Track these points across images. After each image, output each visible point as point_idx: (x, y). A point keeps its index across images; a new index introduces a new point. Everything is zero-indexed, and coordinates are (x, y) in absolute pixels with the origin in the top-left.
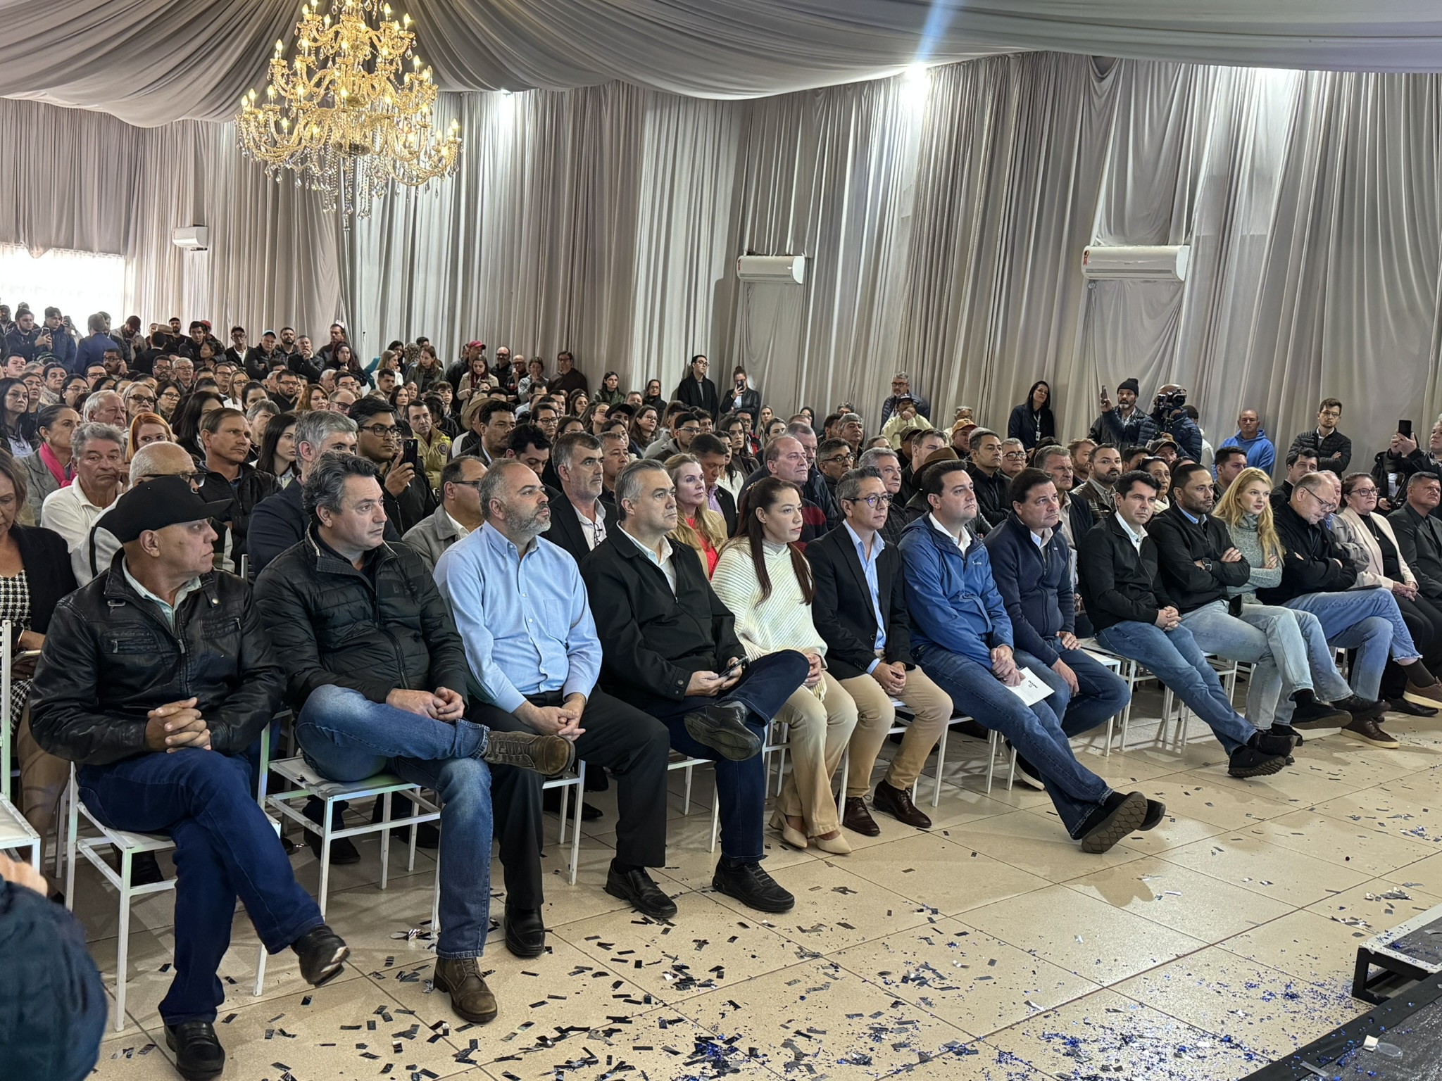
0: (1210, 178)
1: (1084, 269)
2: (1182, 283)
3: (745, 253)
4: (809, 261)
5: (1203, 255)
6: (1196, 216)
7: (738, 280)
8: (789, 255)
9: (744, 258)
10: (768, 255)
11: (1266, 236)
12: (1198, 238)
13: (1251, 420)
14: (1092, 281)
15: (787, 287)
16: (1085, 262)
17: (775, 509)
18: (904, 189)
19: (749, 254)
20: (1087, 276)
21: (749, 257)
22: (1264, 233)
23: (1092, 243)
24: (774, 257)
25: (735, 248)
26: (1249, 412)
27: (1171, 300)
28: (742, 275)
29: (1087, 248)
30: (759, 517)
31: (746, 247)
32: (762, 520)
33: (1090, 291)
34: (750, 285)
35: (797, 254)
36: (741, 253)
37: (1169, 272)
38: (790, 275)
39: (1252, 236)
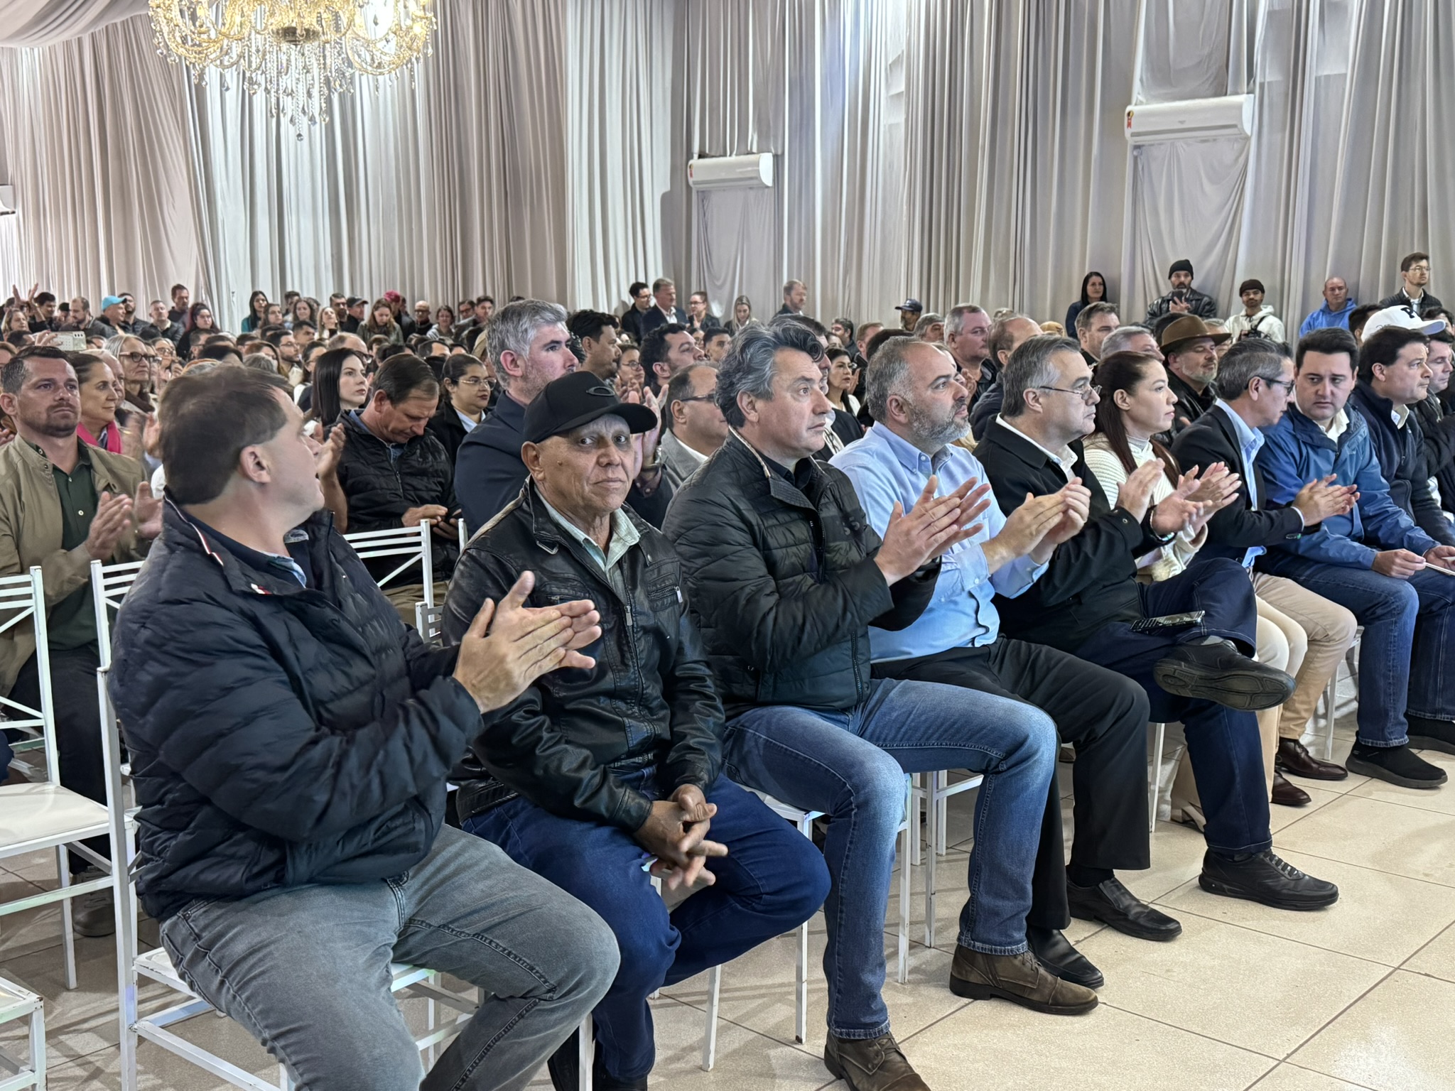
0: (1271, 14)
1: (1128, 132)
2: (1247, 139)
3: (696, 156)
4: (778, 159)
5: (1271, 105)
6: (1258, 57)
7: (689, 188)
8: (753, 153)
9: (695, 161)
10: (725, 155)
11: (1345, 75)
12: (1262, 85)
13: (1340, 288)
14: (1137, 147)
15: (752, 194)
16: (1129, 125)
17: (1143, 389)
18: (890, 62)
19: (700, 156)
20: (1131, 141)
21: (702, 161)
22: (1343, 71)
23: (1134, 101)
24: (734, 158)
25: (682, 151)
26: (1336, 280)
27: (1237, 159)
28: (695, 183)
29: (1129, 109)
30: (1119, 402)
31: (696, 149)
32: (1124, 406)
33: (1136, 158)
34: (704, 195)
35: (760, 151)
36: (689, 156)
37: (1234, 126)
38: (758, 178)
39: (1328, 77)
